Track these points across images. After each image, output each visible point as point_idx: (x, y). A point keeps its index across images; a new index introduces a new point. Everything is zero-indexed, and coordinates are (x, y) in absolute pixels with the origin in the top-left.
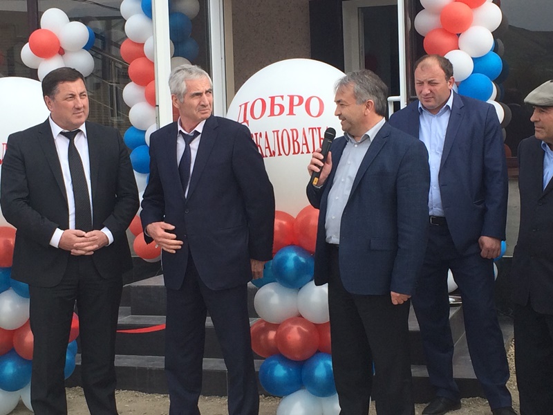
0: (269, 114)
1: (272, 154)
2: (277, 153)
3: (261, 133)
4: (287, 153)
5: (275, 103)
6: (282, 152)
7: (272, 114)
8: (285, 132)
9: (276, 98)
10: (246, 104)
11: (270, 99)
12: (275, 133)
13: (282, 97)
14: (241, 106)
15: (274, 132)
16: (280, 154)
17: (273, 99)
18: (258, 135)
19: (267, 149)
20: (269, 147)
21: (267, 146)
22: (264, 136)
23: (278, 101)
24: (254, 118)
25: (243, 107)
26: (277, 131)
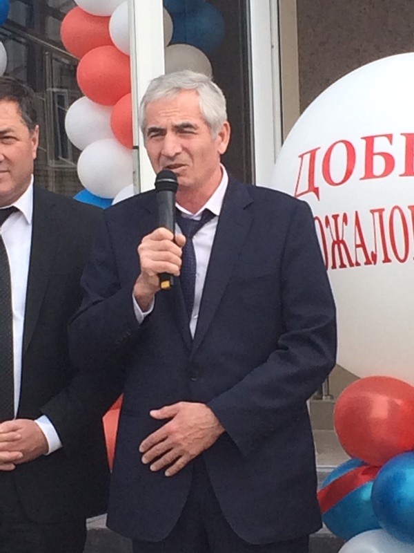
0: (363, 175)
1: (371, 259)
2: (381, 257)
3: (345, 216)
4: (402, 257)
5: (376, 150)
6: (391, 255)
7: (369, 174)
8: (397, 211)
9: (376, 139)
10: (313, 154)
11: (364, 142)
12: (377, 214)
13: (390, 137)
14: (302, 156)
15: (373, 212)
16: (387, 260)
17: (370, 141)
18: (340, 220)
19: (360, 249)
20: (363, 245)
21: (359, 242)
22: (351, 220)
23: (380, 145)
24: (331, 183)
25: (307, 158)
26: (381, 211)
